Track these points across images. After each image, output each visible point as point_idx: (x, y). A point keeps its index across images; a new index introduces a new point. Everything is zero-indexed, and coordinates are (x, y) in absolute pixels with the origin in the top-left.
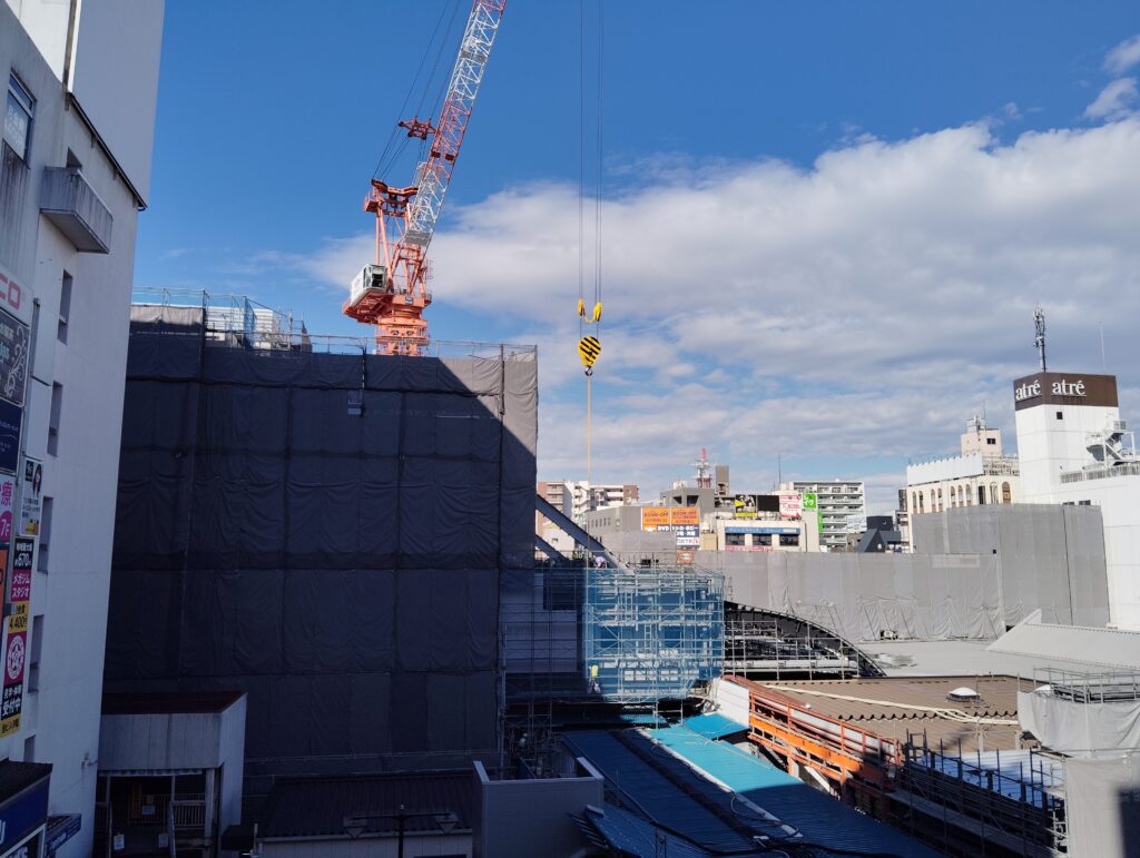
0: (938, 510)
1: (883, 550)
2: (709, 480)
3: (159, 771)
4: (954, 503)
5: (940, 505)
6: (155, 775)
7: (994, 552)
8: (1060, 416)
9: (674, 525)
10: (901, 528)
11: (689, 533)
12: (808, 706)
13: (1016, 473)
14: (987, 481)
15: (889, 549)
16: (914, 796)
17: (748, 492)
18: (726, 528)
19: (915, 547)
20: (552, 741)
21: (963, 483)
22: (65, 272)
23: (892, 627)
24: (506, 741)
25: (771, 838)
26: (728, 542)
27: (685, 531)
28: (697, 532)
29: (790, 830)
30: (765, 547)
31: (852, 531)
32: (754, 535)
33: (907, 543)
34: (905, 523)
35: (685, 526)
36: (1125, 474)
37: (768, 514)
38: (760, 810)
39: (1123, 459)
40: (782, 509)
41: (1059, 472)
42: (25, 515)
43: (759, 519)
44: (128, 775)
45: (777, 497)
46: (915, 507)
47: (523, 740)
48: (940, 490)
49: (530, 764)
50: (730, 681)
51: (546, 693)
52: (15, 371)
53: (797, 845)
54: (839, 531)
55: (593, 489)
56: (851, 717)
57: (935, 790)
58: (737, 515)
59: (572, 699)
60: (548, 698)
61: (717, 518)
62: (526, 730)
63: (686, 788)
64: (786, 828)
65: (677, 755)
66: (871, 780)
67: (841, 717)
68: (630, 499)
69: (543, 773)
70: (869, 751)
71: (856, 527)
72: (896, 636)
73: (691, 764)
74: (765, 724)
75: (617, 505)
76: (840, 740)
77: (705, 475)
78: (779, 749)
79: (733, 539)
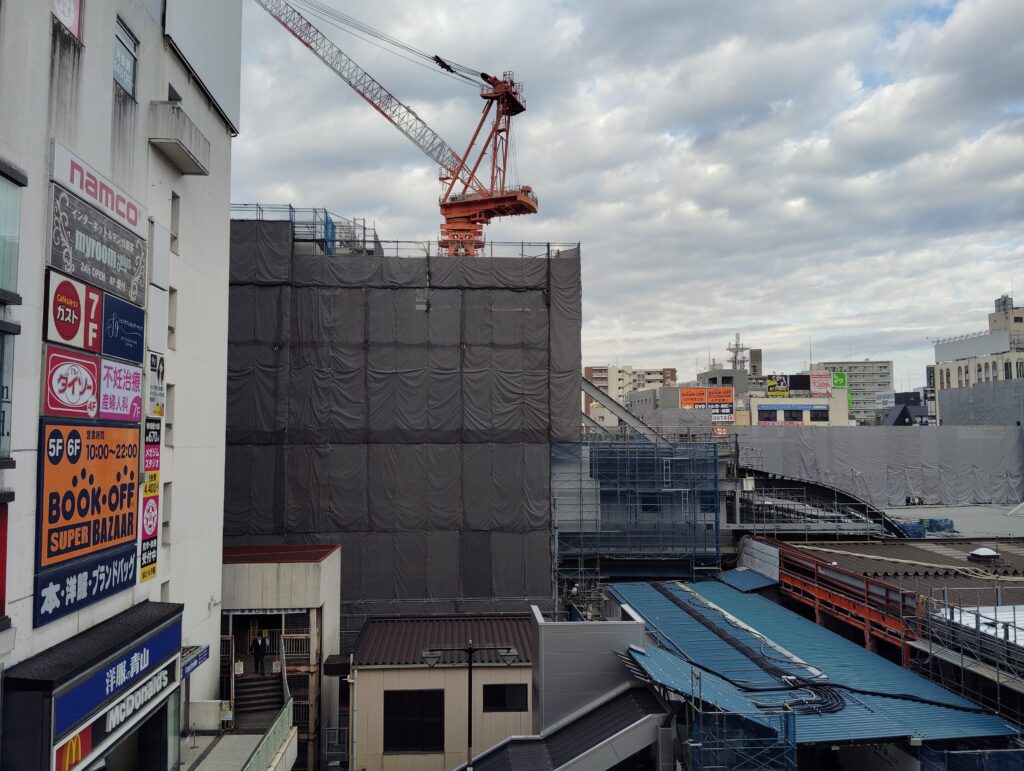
0: (964, 385)
1: (910, 423)
2: (743, 362)
3: (271, 610)
4: (980, 380)
5: (967, 381)
6: (268, 613)
7: (1019, 424)
9: (710, 404)
10: (929, 403)
11: (724, 411)
12: (835, 563)
14: (1014, 357)
15: (915, 422)
16: (933, 644)
17: (778, 373)
18: (759, 406)
19: (941, 421)
20: (601, 591)
21: (990, 360)
22: (173, 193)
23: (918, 493)
24: (560, 591)
25: (798, 679)
26: (760, 419)
27: (720, 409)
28: (731, 409)
29: (816, 672)
30: (796, 422)
31: (881, 407)
32: (785, 412)
33: (934, 417)
34: (933, 398)
35: (720, 404)
37: (801, 392)
40: (813, 388)
42: (152, 400)
43: (790, 396)
44: (246, 613)
45: (808, 376)
46: (942, 383)
47: (575, 590)
48: (966, 367)
49: (581, 609)
50: (761, 541)
51: (594, 550)
52: (137, 278)
53: (823, 685)
54: (869, 407)
55: (635, 373)
56: (876, 574)
57: (954, 639)
58: (769, 393)
59: (617, 555)
60: (596, 554)
61: (751, 396)
62: (577, 581)
63: (720, 633)
64: (812, 670)
65: (712, 605)
66: (893, 630)
67: (865, 574)
68: (669, 381)
69: (594, 616)
70: (891, 604)
71: (885, 403)
72: (921, 503)
73: (725, 613)
74: (793, 579)
75: (657, 386)
76: (864, 594)
77: (739, 358)
78: (807, 601)
79: (766, 415)
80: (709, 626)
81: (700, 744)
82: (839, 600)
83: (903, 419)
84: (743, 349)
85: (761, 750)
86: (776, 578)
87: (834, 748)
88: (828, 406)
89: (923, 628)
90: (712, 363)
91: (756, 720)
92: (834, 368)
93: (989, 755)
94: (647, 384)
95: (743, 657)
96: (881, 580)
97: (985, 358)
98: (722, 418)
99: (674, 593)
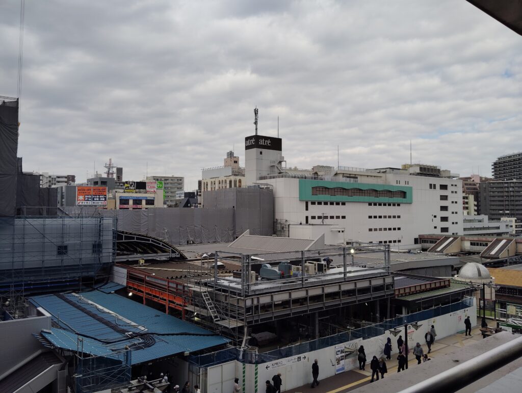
0: (213, 190)
1: (190, 207)
2: (112, 174)
4: (220, 187)
5: (214, 188)
7: (234, 207)
8: (261, 153)
9: (94, 195)
10: (198, 197)
11: (101, 199)
12: (154, 274)
13: (244, 175)
14: (233, 178)
16: (196, 307)
17: (131, 180)
18: (120, 197)
19: (203, 205)
20: (24, 302)
21: (224, 179)
23: (192, 239)
25: (134, 333)
26: (120, 204)
27: (99, 198)
28: (105, 198)
29: (143, 328)
30: (138, 206)
31: (178, 198)
32: (134, 200)
33: (200, 204)
34: (200, 195)
35: (99, 196)
36: (282, 177)
37: (142, 190)
38: (129, 321)
39: (282, 171)
40: (147, 189)
41: (259, 176)
43: (136, 192)
45: (145, 183)
46: (204, 188)
47: (7, 303)
48: (214, 181)
49: (11, 313)
50: (118, 266)
51: (20, 279)
53: (146, 334)
54: (172, 199)
55: (50, 177)
56: (172, 278)
58: (126, 191)
59: (35, 281)
60: (22, 281)
61: (116, 192)
62: (9, 297)
63: (94, 316)
64: (140, 327)
65: (90, 302)
66: (179, 303)
67: (168, 278)
68: (71, 182)
69: (19, 316)
70: (179, 291)
71: (180, 197)
72: (193, 243)
73: (97, 305)
74: (133, 284)
75: (64, 185)
76: (167, 287)
77: (110, 171)
78: (140, 294)
79: (123, 202)
80: (89, 313)
81: (81, 375)
82: (155, 292)
83: (187, 205)
84: (113, 167)
85: (113, 372)
86: (125, 284)
87: (149, 364)
88: (154, 198)
89: (192, 300)
90: (96, 174)
91: (111, 358)
92: (158, 180)
93: (217, 353)
94: (57, 183)
95: (106, 326)
96: (174, 280)
97: (222, 178)
98: (100, 203)
99: (68, 298)
